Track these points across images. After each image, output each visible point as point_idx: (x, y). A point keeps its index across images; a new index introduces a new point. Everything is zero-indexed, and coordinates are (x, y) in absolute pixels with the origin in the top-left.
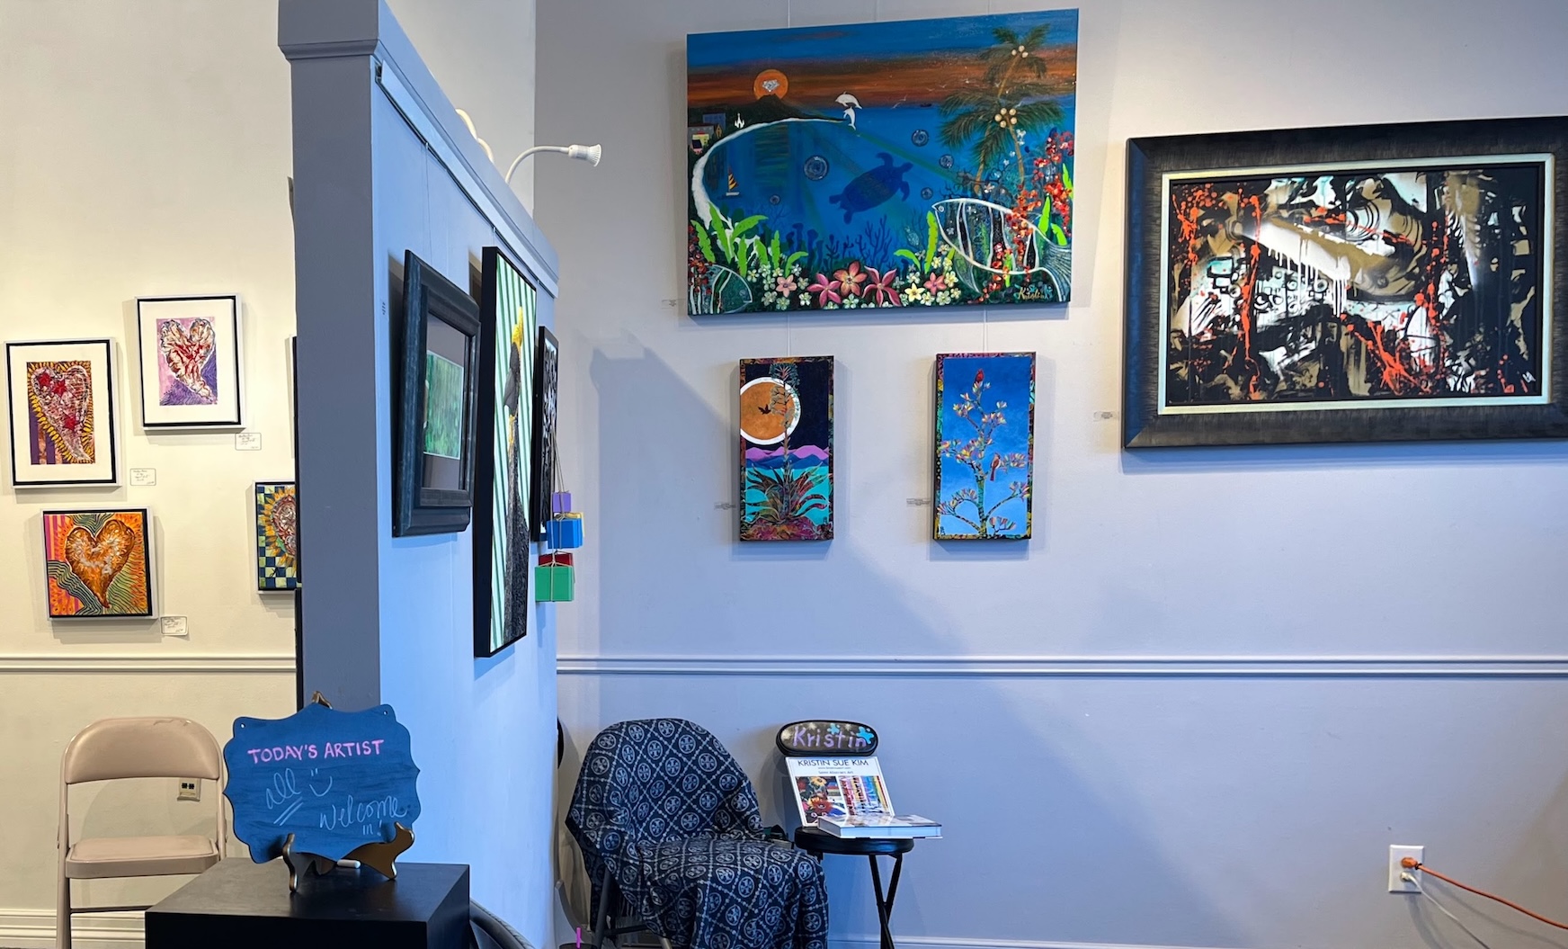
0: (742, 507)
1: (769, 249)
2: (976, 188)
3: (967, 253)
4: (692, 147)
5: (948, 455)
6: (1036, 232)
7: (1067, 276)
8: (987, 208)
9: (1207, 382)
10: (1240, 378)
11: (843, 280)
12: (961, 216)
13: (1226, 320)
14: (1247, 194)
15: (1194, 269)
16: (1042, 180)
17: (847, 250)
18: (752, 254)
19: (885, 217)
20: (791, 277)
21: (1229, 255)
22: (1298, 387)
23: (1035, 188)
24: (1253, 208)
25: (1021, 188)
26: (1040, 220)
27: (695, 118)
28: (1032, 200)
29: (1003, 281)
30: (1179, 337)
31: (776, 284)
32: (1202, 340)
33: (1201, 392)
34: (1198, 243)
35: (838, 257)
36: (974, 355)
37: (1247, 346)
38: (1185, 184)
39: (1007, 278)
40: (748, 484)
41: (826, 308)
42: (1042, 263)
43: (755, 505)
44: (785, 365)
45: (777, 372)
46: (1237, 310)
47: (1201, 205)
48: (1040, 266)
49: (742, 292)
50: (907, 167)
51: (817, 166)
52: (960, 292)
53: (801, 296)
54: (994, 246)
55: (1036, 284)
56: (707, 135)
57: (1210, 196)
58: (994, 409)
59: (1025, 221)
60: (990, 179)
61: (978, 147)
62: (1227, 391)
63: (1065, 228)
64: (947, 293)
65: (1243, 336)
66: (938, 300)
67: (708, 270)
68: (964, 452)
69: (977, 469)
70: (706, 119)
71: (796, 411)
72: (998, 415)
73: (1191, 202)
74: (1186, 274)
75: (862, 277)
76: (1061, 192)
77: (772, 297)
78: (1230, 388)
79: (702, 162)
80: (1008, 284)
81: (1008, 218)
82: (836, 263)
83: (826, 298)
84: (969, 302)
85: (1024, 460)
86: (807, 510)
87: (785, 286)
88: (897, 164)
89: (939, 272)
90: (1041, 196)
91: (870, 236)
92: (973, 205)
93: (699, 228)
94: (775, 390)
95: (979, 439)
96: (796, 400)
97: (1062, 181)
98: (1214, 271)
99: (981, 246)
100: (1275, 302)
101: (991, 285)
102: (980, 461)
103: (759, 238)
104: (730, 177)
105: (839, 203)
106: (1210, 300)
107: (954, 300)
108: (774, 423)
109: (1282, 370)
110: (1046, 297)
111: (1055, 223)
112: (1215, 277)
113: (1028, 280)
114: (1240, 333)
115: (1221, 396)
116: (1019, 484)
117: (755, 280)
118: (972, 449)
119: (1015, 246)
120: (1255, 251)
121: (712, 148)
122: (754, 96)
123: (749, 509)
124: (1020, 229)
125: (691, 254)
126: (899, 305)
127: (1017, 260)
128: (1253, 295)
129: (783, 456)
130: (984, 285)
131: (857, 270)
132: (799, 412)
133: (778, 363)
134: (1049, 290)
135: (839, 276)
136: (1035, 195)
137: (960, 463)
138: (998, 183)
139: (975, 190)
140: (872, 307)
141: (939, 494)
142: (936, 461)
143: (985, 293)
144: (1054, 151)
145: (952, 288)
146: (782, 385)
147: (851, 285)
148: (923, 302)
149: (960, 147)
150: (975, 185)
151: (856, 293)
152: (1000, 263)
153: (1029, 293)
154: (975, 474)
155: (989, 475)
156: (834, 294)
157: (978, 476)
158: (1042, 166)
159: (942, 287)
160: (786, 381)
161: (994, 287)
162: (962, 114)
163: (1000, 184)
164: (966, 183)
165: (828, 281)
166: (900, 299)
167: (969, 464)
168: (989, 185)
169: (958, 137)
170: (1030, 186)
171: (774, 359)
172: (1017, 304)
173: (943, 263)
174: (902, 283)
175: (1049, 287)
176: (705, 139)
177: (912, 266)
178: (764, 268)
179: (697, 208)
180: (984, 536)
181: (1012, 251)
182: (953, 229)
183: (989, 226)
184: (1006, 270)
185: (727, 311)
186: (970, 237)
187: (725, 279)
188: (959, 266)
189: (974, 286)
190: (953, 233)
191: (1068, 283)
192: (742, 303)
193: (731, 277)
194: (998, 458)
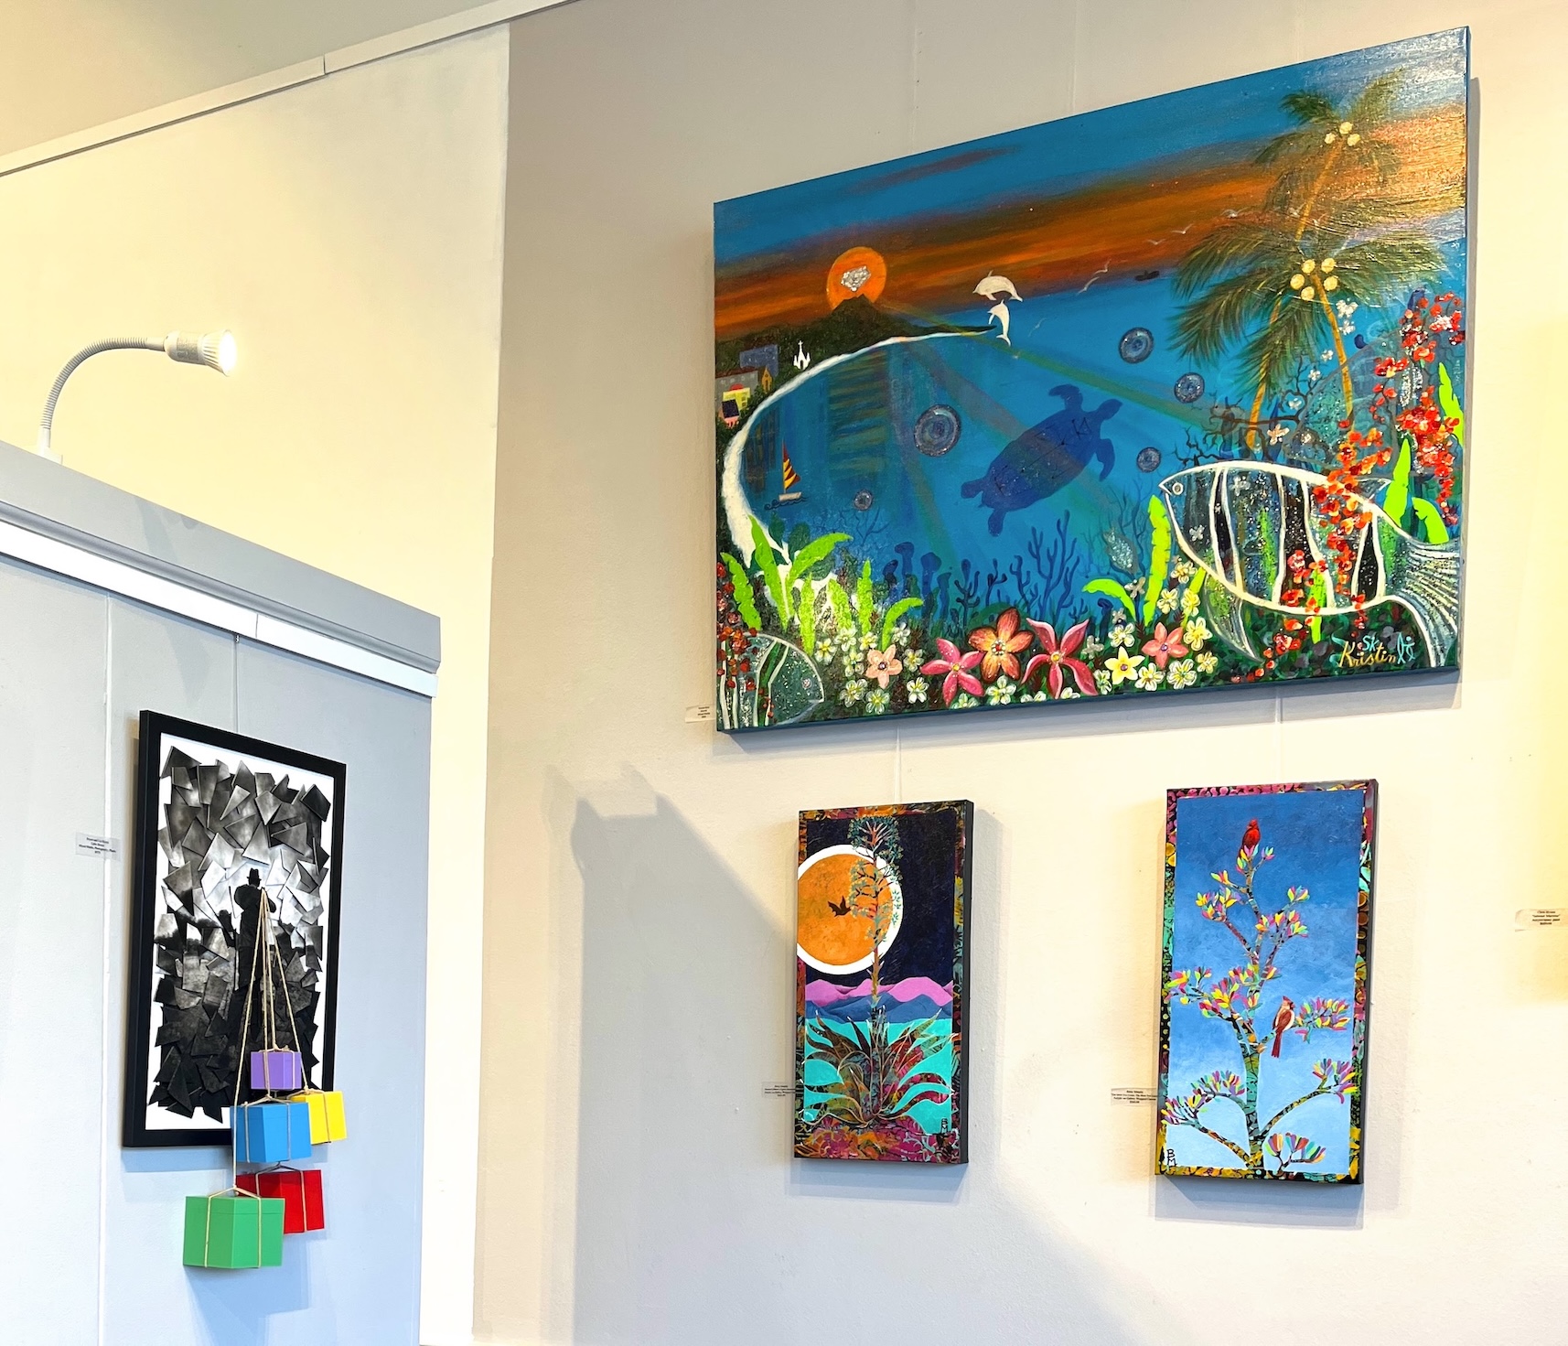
0: (799, 1096)
1: (854, 597)
2: (1251, 439)
3: (1230, 576)
4: (721, 414)
5: (1184, 1000)
6: (1379, 520)
7: (1449, 610)
8: (1273, 476)
11: (986, 647)
12: (1218, 500)
16: (1394, 402)
17: (995, 588)
18: (824, 609)
19: (1068, 515)
20: (892, 650)
23: (1379, 421)
25: (1345, 425)
26: (1389, 492)
27: (727, 361)
28: (1371, 451)
29: (1304, 634)
31: (866, 663)
35: (978, 601)
36: (1242, 789)
39: (1315, 625)
40: (810, 1051)
41: (956, 707)
42: (1394, 585)
43: (821, 1090)
44: (879, 820)
45: (862, 834)
48: (1389, 592)
49: (807, 682)
50: (1110, 408)
51: (939, 427)
52: (1215, 659)
53: (910, 686)
54: (1288, 556)
55: (1379, 631)
56: (748, 390)
59: (1354, 497)
60: (1280, 414)
61: (1252, 351)
63: (1444, 504)
64: (1189, 663)
66: (1170, 679)
67: (749, 644)
68: (1217, 993)
69: (1244, 1031)
70: (746, 359)
71: (894, 911)
72: (1291, 915)
75: (1022, 640)
76: (1437, 425)
77: (858, 689)
79: (739, 440)
80: (1316, 637)
81: (1319, 494)
82: (974, 615)
83: (955, 686)
84: (1236, 679)
85: (1347, 1013)
86: (911, 1104)
87: (882, 667)
89: (1173, 621)
90: (1390, 441)
91: (1037, 557)
92: (1242, 474)
93: (733, 566)
94: (857, 868)
95: (1250, 967)
96: (895, 888)
97: (1437, 402)
99: (1261, 557)
101: (1279, 640)
102: (1251, 1014)
103: (835, 577)
104: (785, 465)
105: (980, 496)
107: (1203, 677)
108: (856, 933)
110: (1401, 658)
111: (1420, 495)
113: (1361, 626)
117: (828, 658)
118: (1235, 988)
119: (1332, 554)
121: (756, 413)
122: (827, 304)
123: (810, 1097)
124: (1343, 516)
125: (721, 618)
126: (1096, 694)
127: (1336, 584)
129: (869, 998)
130: (1265, 641)
131: (1013, 629)
132: (901, 911)
133: (864, 816)
134: (1409, 646)
135: (979, 641)
136: (1377, 440)
137: (1209, 1017)
138: (1298, 421)
139: (1248, 442)
140: (1040, 700)
141: (1165, 1082)
142: (1162, 1013)
143: (1268, 660)
144: (1418, 337)
145: (1199, 652)
146: (872, 861)
147: (1002, 658)
148: (1141, 686)
149: (1218, 352)
150: (1248, 430)
151: (1011, 675)
152: (1301, 593)
153: (1362, 654)
154: (1240, 1042)
155: (1270, 1046)
156: (970, 677)
157: (1248, 1047)
158: (1393, 374)
159: (1180, 653)
160: (877, 852)
161: (1288, 646)
162: (1222, 285)
163: (1301, 423)
164: (1231, 429)
165: (959, 653)
166: (1095, 680)
167: (1228, 1019)
168: (1278, 427)
169: (1212, 335)
170: (1367, 420)
171: (856, 808)
172: (1338, 680)
173: (1183, 601)
174: (1100, 648)
175: (1408, 639)
176: (743, 399)
177: (1120, 613)
178: (844, 636)
179: (731, 528)
180: (1259, 1172)
181: (1327, 566)
182: (1201, 529)
183: (1277, 517)
184: (1314, 607)
185: (781, 721)
186: (1236, 540)
187: (779, 658)
188: (1213, 604)
189: (1246, 647)
190: (1201, 537)
191: (1449, 626)
192: (807, 705)
193: (789, 656)
194: (1288, 1008)
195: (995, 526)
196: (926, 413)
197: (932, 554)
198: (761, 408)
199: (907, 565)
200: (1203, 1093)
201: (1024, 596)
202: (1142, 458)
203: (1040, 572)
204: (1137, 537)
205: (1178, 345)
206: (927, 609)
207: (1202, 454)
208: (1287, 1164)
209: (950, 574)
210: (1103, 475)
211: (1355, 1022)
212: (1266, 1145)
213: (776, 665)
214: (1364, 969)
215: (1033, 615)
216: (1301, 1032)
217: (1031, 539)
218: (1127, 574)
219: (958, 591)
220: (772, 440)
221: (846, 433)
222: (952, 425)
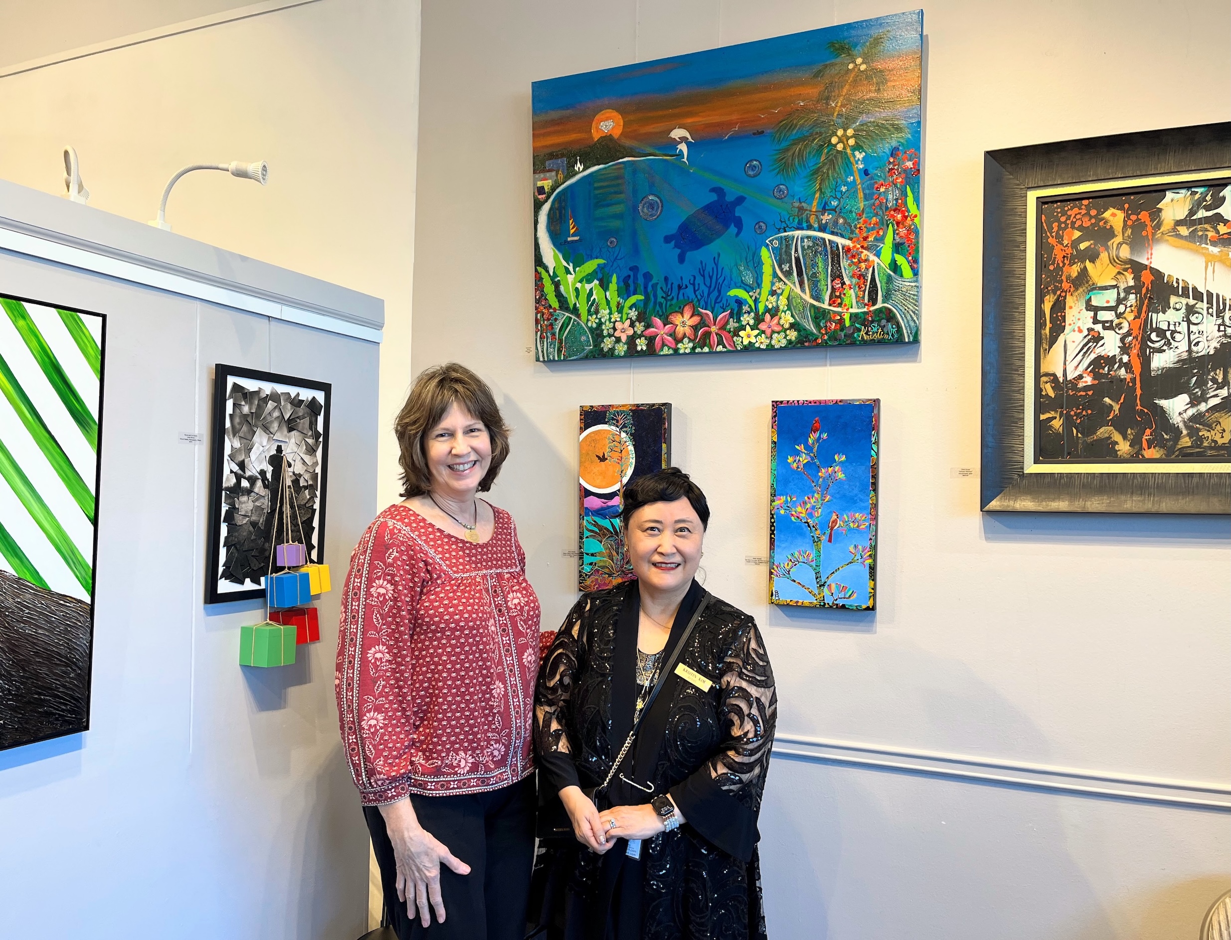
0: (581, 558)
1: (608, 293)
2: (812, 219)
3: (803, 290)
4: (536, 194)
6: (878, 264)
7: (914, 313)
8: (824, 239)
9: (1087, 437)
10: (1129, 431)
11: (677, 322)
12: (796, 250)
13: (1110, 361)
14: (1135, 209)
15: (1070, 301)
16: (884, 205)
18: (592, 299)
19: (719, 255)
20: (628, 322)
21: (1114, 283)
22: (1206, 444)
23: (877, 215)
24: (1143, 226)
25: (860, 215)
26: (882, 250)
27: (539, 165)
28: (873, 229)
29: (842, 321)
30: (1052, 382)
31: (615, 329)
32: (1081, 385)
33: (1080, 446)
34: (1075, 270)
35: (673, 298)
36: (810, 402)
37: (1139, 392)
38: (1057, 202)
39: (847, 317)
40: (586, 533)
41: (662, 353)
42: (886, 298)
43: (593, 555)
44: (621, 412)
45: (613, 419)
46: (1125, 349)
47: (1076, 226)
48: (884, 302)
49: (583, 338)
51: (651, 205)
52: (796, 333)
53: (638, 341)
54: (832, 281)
55: (879, 322)
56: (550, 181)
57: (1088, 214)
58: (830, 462)
59: (865, 252)
60: (827, 207)
61: (813, 174)
62: (1113, 447)
63: (910, 258)
64: (783, 334)
65: (1133, 380)
66: (773, 342)
67: (552, 316)
68: (799, 509)
69: (813, 529)
70: (549, 165)
71: (631, 460)
73: (1065, 222)
74: (1059, 307)
75: (696, 320)
76: (906, 217)
77: (610, 343)
78: (1117, 443)
79: (546, 207)
80: (847, 323)
81: (847, 250)
82: (671, 305)
83: (661, 342)
84: (806, 344)
85: (864, 520)
87: (623, 331)
88: (729, 198)
89: (774, 312)
90: (883, 224)
91: (703, 276)
92: (808, 237)
93: (544, 274)
94: (611, 437)
95: (816, 495)
96: (631, 449)
97: (906, 205)
98: (1094, 303)
99: (818, 281)
100: (1173, 338)
101: (829, 324)
102: (817, 520)
103: (598, 282)
104: (571, 221)
105: (673, 243)
106: (1090, 337)
107: (790, 342)
108: (610, 472)
109: (1185, 422)
110: (890, 336)
111: (898, 253)
112: (1096, 309)
113: (869, 319)
114: (1128, 377)
115: (1106, 452)
116: (860, 547)
117: (594, 325)
118: (808, 506)
119: (855, 281)
120: (1147, 277)
121: (555, 194)
122: (592, 138)
123: (587, 559)
125: (538, 301)
126: (734, 349)
127: (857, 297)
128: (1145, 331)
130: (822, 324)
131: (691, 313)
132: (634, 461)
133: (614, 409)
134: (894, 330)
135: (674, 319)
136: (876, 224)
138: (836, 212)
139: (811, 221)
140: (706, 351)
141: (773, 555)
142: (771, 518)
143: (823, 334)
144: (896, 172)
145: (787, 329)
146: (618, 434)
147: (686, 328)
148: (758, 346)
149: (794, 174)
150: (811, 215)
151: (691, 337)
153: (871, 333)
154: (811, 535)
155: (826, 537)
156: (669, 338)
157: (816, 538)
158: (884, 190)
159: (778, 329)
160: (621, 429)
161: (833, 327)
162: (797, 139)
163: (838, 212)
164: (802, 214)
165: (663, 325)
166: (734, 342)
168: (826, 214)
169: (792, 165)
170: (871, 213)
171: (610, 405)
172: (858, 345)
173: (779, 302)
174: (736, 325)
175: (894, 326)
176: (548, 186)
177: (747, 307)
178: (603, 313)
179: (542, 254)
180: (822, 604)
181: (852, 287)
182: (788, 265)
183: (826, 260)
184: (846, 308)
185: (569, 358)
186: (806, 272)
187: (568, 325)
188: (795, 304)
189: (812, 328)
190: (788, 269)
191: (914, 321)
192: (584, 350)
193: (573, 323)
194: (836, 517)
195: (681, 259)
196: (645, 197)
197: (648, 272)
198: (558, 191)
199: (636, 278)
200: (793, 561)
201: (696, 296)
202: (757, 227)
203: (705, 284)
204: (755, 268)
205: (774, 169)
206: (646, 301)
207: (787, 226)
208: (837, 599)
209: (658, 283)
210: (738, 234)
211: (870, 526)
212: (826, 589)
214: (874, 498)
215: (701, 307)
216: (843, 530)
218: (750, 287)
219: (662, 292)
220: (564, 208)
221: (604, 206)
222: (658, 205)
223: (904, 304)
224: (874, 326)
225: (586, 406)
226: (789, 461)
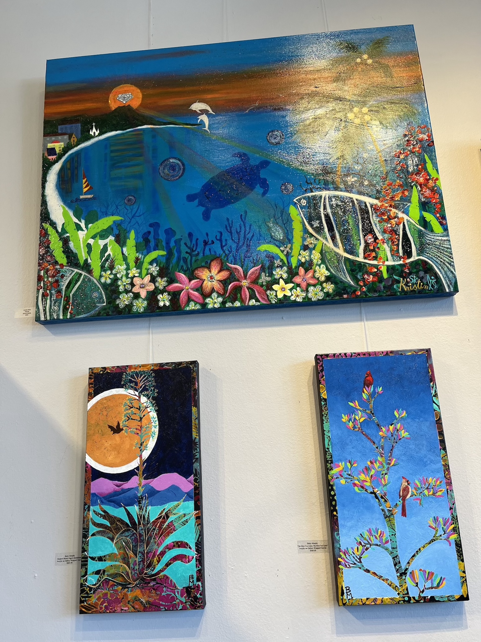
0: (85, 562)
1: (125, 249)
2: (338, 180)
3: (336, 244)
4: (46, 154)
5: (343, 481)
6: (408, 221)
7: (450, 264)
8: (352, 199)
11: (204, 277)
12: (325, 208)
16: (406, 169)
17: (208, 247)
18: (106, 255)
19: (246, 212)
20: (148, 278)
25: (384, 178)
26: (410, 209)
27: (51, 129)
28: (398, 190)
29: (379, 274)
31: (132, 285)
35: (198, 254)
36: (359, 354)
39: (384, 269)
40: (93, 529)
41: (188, 309)
42: (421, 251)
43: (100, 559)
44: (142, 373)
45: (131, 381)
48: (418, 255)
49: (95, 295)
50: (265, 164)
51: (173, 167)
52: (333, 286)
53: (160, 297)
54: (364, 236)
55: (417, 273)
56: (62, 143)
59: (394, 210)
60: (351, 171)
63: (438, 215)
64: (319, 287)
66: (310, 295)
67: (59, 272)
68: (362, 477)
69: (382, 501)
70: (62, 129)
71: (153, 429)
72: (399, 426)
75: (224, 275)
76: (428, 180)
77: (127, 298)
79: (57, 167)
80: (385, 275)
81: (376, 209)
82: (196, 261)
83: (187, 298)
84: (345, 296)
85: (441, 486)
86: (167, 565)
87: (142, 286)
89: (308, 266)
90: (407, 186)
91: (231, 233)
92: (336, 197)
93: (51, 230)
94: (128, 402)
95: (379, 458)
96: (153, 415)
97: (426, 170)
99: (350, 236)
101: (366, 276)
102: (385, 489)
103: (114, 238)
104: (84, 181)
105: (196, 201)
107: (327, 294)
108: (127, 445)
110: (430, 287)
111: (426, 211)
113: (407, 271)
116: (441, 520)
117: (109, 281)
118: (373, 472)
121: (67, 155)
122: (109, 107)
123: (93, 566)
124: (390, 218)
125: (42, 258)
126: (269, 303)
127: (391, 251)
129: (137, 488)
130: (359, 277)
131: (219, 268)
132: (157, 430)
133: (133, 370)
134: (433, 281)
135: (200, 274)
136: (400, 185)
137: (359, 492)
138: (360, 175)
139: (337, 183)
140: (237, 305)
141: (337, 538)
142: (330, 491)
143: (361, 286)
145: (323, 282)
146: (137, 398)
147: (213, 283)
148: (294, 299)
150: (336, 178)
151: (220, 292)
152: (374, 254)
153: (410, 284)
154: (381, 507)
155: (399, 509)
156: (196, 293)
157: (386, 511)
159: (313, 282)
160: (141, 392)
161: (371, 280)
164: (328, 177)
165: (188, 280)
166: (268, 296)
167: (371, 493)
168: (351, 177)
170: (394, 176)
171: (127, 366)
172: (400, 297)
173: (312, 256)
174: (268, 279)
175: (433, 277)
176: (60, 148)
177: (279, 261)
178: (119, 269)
179: (50, 211)
180: (406, 599)
181: (385, 241)
182: (318, 222)
183: (356, 217)
184: (382, 261)
185: (78, 316)
186: (337, 228)
187: (77, 281)
188: (329, 258)
189: (349, 280)
190: (319, 225)
192: (95, 307)
193: (84, 279)
194: (407, 484)
195: (206, 216)
196: (165, 160)
197: (171, 229)
198: (70, 152)
199: (156, 234)
200: (363, 544)
201: (224, 252)
203: (233, 240)
206: (168, 257)
207: (314, 187)
208: (423, 591)
209: (181, 239)
211: (447, 492)
212: (408, 578)
213: (76, 284)
214: (445, 458)
215: (230, 261)
216: (417, 499)
217: (227, 223)
218: (281, 242)
219: (187, 248)
220: (77, 168)
221: (120, 167)
222: (179, 166)
223: (439, 257)
224: (413, 278)
225: (97, 368)
226: (344, 420)
